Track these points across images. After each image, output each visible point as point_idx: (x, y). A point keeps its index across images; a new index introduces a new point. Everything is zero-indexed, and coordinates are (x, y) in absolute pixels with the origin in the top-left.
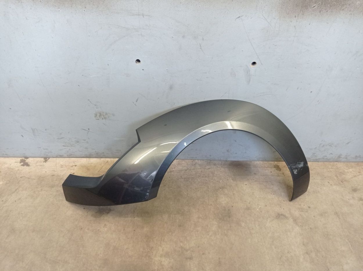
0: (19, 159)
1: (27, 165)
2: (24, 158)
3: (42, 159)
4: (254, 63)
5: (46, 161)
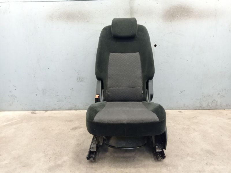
2: (33, 111)
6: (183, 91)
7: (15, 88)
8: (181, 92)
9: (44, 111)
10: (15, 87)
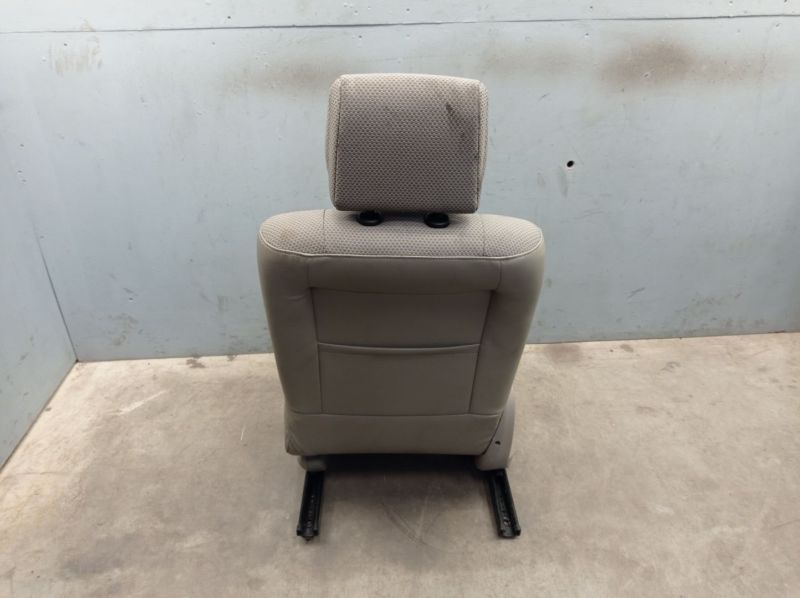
0: (184, 360)
1: (201, 366)
2: (192, 358)
3: (225, 358)
4: (570, 164)
5: (232, 359)
6: (638, 291)
7: (131, 296)
8: (634, 293)
9: (224, 355)
10: (129, 291)
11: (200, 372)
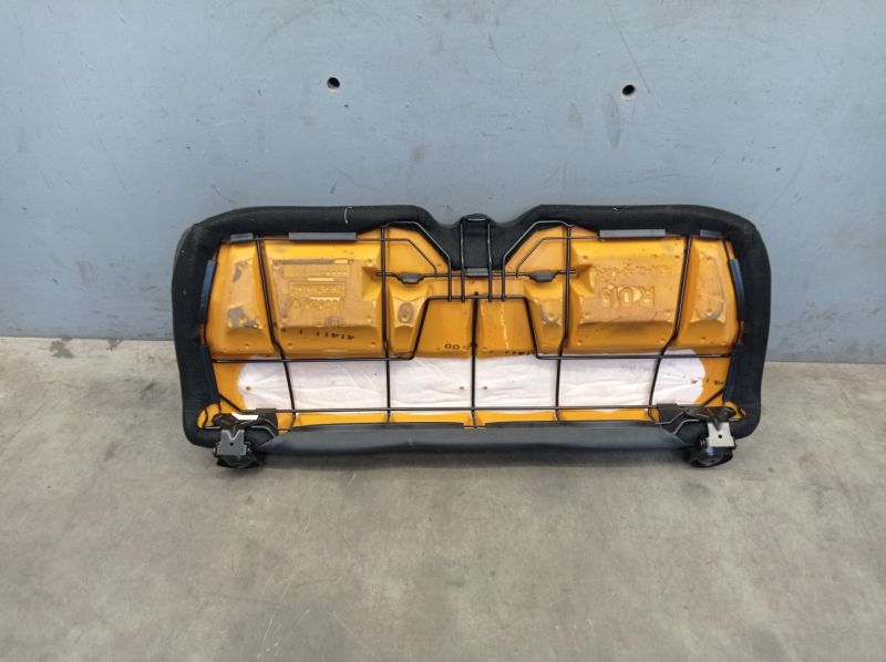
0: (48, 342)
1: (69, 355)
4: (629, 90)
11: (63, 365)
